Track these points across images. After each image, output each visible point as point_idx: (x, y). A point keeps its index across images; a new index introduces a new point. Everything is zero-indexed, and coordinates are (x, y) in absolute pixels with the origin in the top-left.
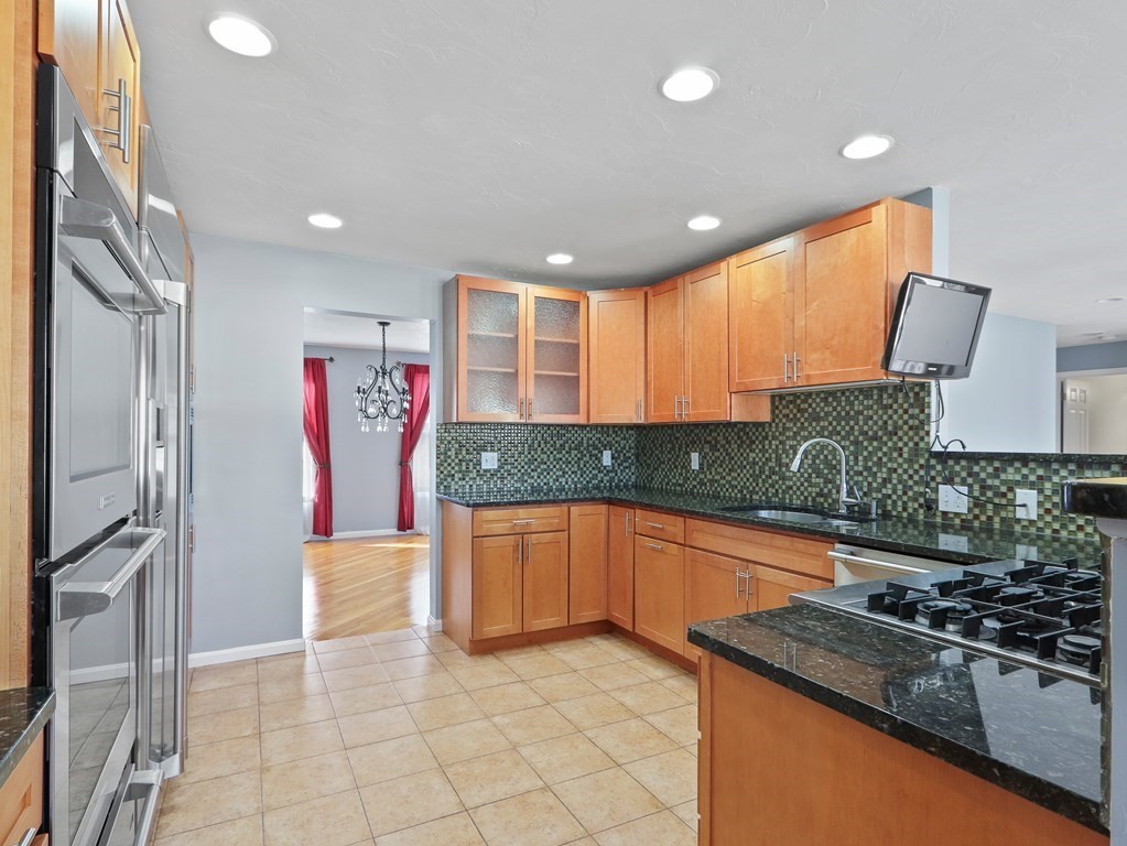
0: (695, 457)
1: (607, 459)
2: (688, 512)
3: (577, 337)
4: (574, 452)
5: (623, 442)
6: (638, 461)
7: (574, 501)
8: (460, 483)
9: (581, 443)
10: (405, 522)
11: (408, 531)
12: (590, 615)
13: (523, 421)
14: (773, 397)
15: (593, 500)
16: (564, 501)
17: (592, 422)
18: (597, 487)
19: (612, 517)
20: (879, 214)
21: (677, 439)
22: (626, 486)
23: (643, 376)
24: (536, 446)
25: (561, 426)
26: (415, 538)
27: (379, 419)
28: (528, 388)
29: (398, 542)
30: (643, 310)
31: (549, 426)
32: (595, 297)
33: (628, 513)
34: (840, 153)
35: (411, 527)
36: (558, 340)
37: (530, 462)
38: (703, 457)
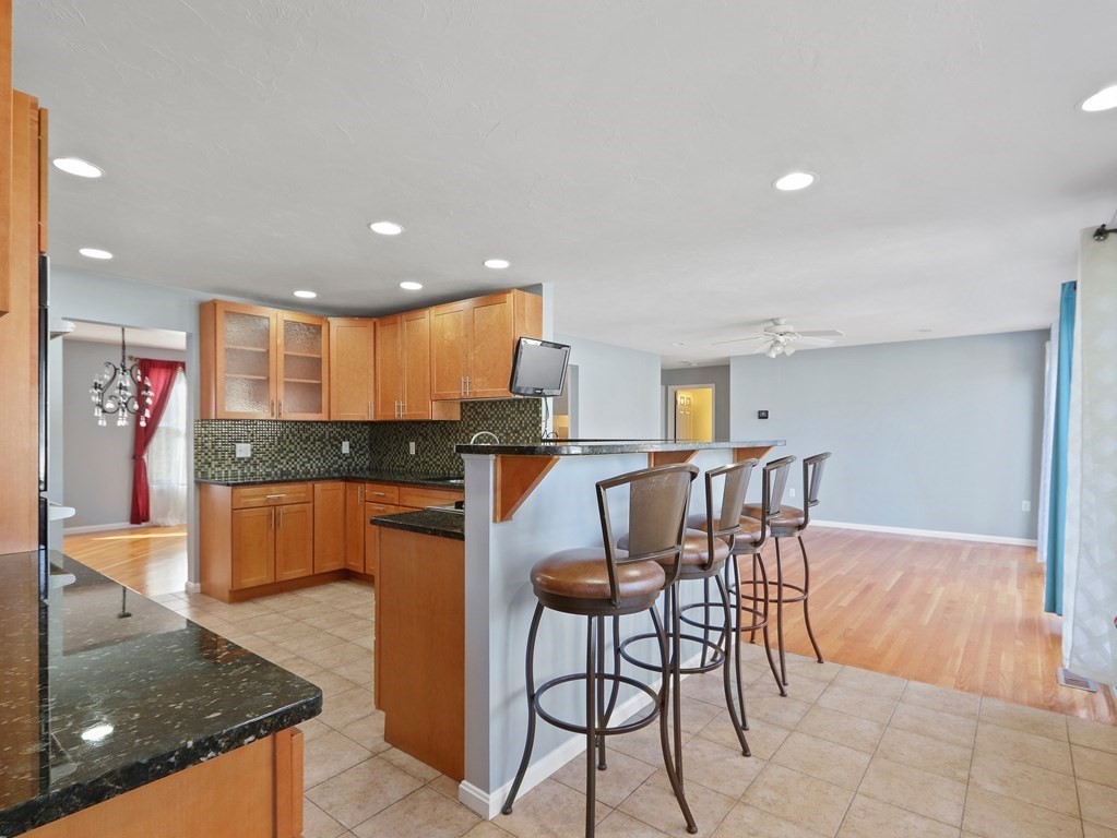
0: (412, 445)
1: (345, 448)
2: (401, 482)
3: (319, 353)
4: (317, 443)
5: (359, 435)
6: (371, 448)
7: (318, 479)
8: (216, 469)
9: (324, 435)
10: (139, 514)
11: (143, 524)
12: (331, 565)
13: (274, 418)
14: (462, 403)
15: (333, 479)
16: (309, 480)
17: (332, 419)
18: (337, 470)
19: (348, 492)
20: (510, 298)
21: (400, 432)
22: (361, 469)
23: (372, 385)
24: (285, 437)
25: (307, 422)
26: (151, 530)
27: (120, 413)
28: (278, 392)
29: (132, 534)
30: (372, 334)
31: (296, 422)
32: (335, 323)
33: (360, 487)
34: (483, 263)
35: (146, 519)
36: (304, 355)
37: (280, 451)
38: (418, 446)
